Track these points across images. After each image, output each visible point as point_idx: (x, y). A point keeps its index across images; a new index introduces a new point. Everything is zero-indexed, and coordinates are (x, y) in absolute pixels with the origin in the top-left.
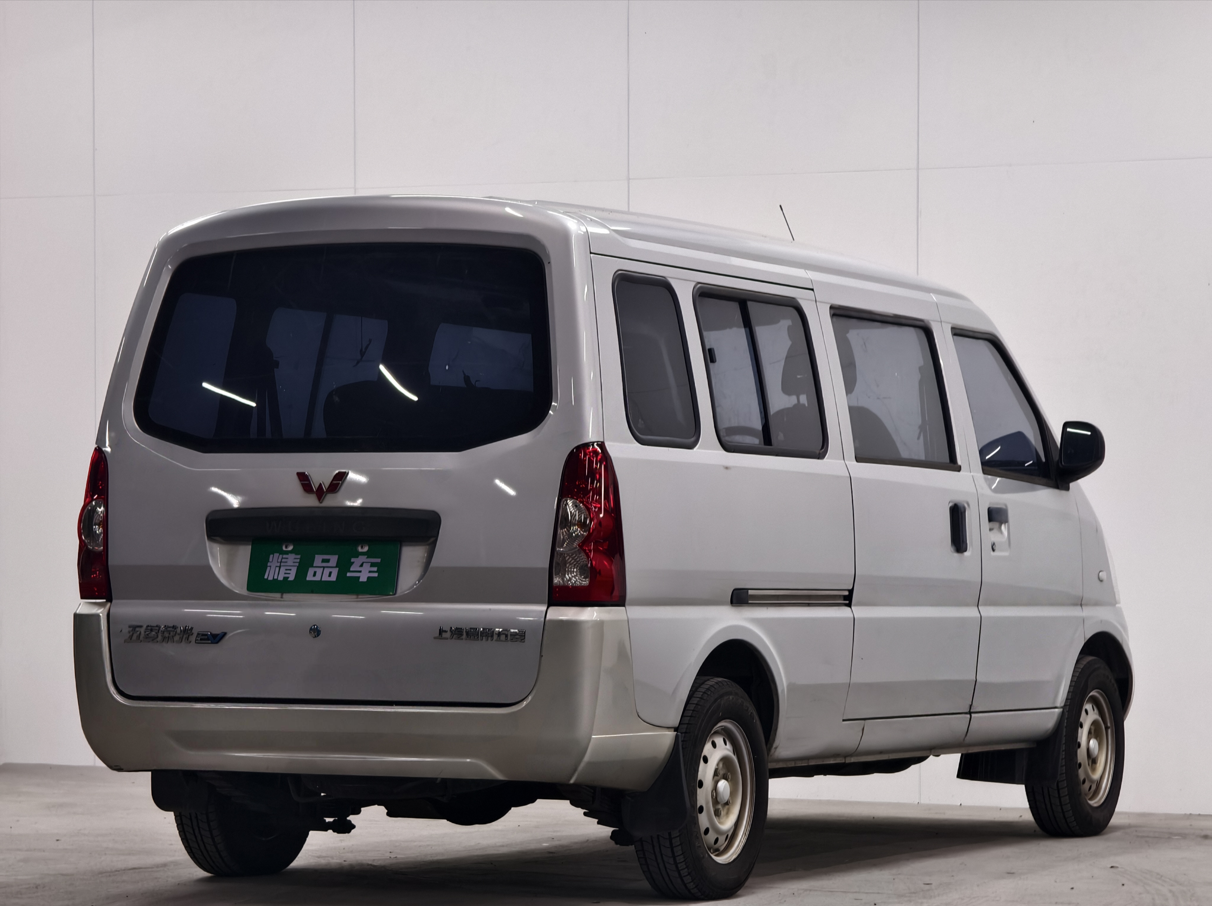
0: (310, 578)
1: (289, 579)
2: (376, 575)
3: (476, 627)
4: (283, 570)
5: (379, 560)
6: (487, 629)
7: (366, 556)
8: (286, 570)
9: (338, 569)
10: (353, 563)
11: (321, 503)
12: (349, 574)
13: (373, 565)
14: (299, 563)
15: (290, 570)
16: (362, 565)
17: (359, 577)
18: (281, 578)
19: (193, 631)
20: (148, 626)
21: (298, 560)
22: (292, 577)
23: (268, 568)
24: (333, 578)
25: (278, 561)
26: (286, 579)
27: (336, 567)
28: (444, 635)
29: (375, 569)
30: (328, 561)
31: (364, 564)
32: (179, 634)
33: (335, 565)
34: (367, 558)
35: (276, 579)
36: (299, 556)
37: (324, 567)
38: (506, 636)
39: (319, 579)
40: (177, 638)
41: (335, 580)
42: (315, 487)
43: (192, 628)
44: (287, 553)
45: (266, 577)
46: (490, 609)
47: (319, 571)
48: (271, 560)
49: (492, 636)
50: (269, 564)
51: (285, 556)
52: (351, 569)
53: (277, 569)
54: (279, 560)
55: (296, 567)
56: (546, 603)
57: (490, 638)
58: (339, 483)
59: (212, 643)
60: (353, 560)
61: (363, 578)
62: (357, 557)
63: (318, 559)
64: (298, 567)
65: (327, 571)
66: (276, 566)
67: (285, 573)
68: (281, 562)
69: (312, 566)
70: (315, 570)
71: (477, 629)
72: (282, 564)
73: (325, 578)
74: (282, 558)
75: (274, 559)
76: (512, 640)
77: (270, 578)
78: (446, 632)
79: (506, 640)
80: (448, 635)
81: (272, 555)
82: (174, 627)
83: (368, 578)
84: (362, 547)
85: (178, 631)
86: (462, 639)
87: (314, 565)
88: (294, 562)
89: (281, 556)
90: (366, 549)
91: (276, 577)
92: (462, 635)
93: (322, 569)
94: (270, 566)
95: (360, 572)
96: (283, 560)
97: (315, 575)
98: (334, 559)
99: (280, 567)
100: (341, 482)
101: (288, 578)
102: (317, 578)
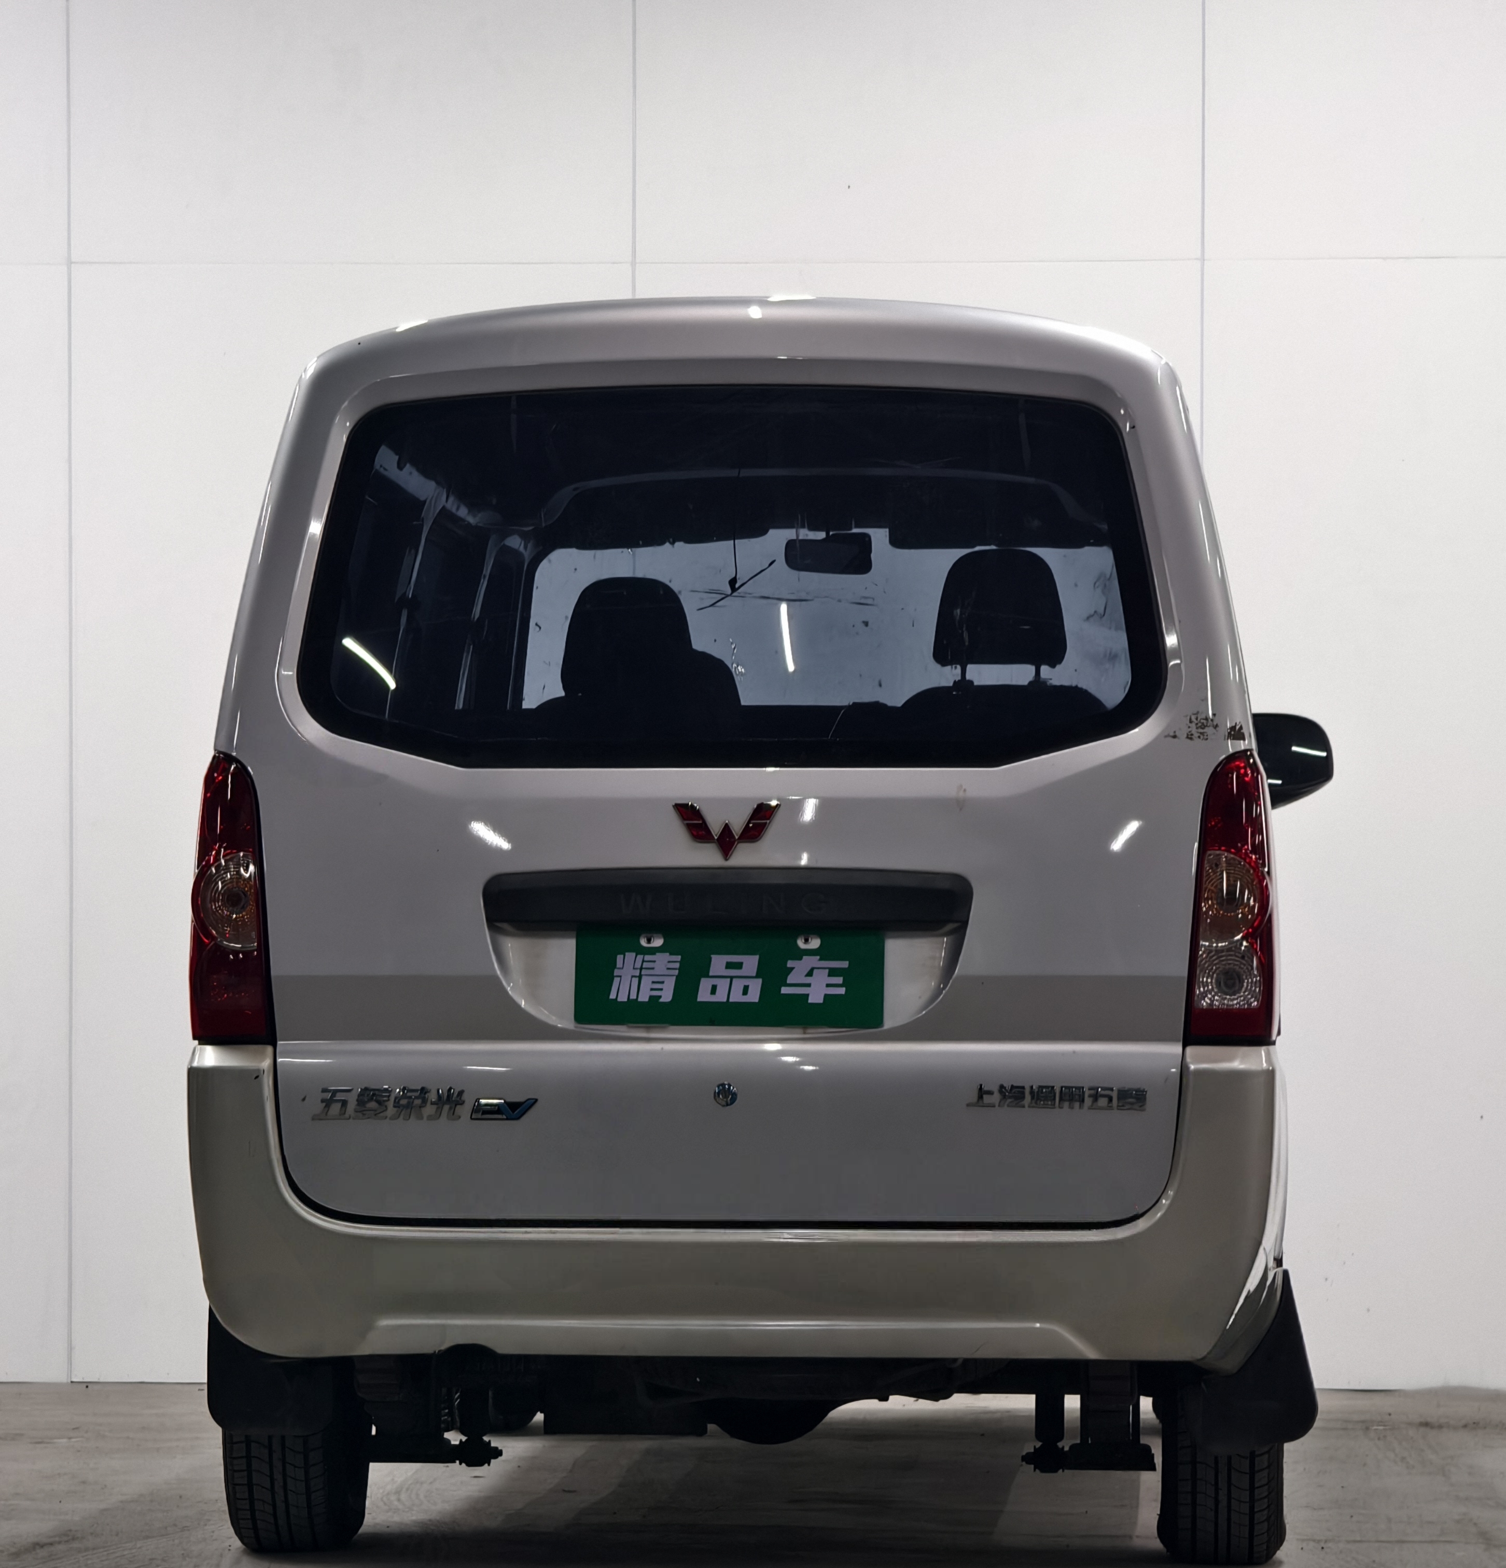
0: (704, 995)
1: (661, 1000)
2: (842, 991)
3: (1052, 1084)
4: (646, 982)
5: (845, 964)
6: (1072, 1087)
7: (818, 957)
8: (653, 982)
9: (760, 981)
10: (793, 968)
11: (726, 859)
12: (785, 990)
13: (833, 972)
14: (679, 969)
15: (663, 982)
16: (810, 974)
17: (808, 995)
18: (644, 998)
19: (465, 1097)
20: (366, 1089)
21: (677, 965)
22: (667, 996)
23: (616, 980)
24: (754, 996)
25: (636, 967)
26: (654, 999)
27: (757, 976)
28: (987, 1099)
29: (839, 980)
30: (739, 966)
31: (815, 971)
32: (432, 1103)
33: (754, 975)
34: (820, 959)
35: (633, 1000)
36: (679, 958)
37: (732, 978)
38: (1110, 1099)
39: (725, 1000)
40: (429, 1110)
41: (756, 1000)
42: (716, 829)
43: (461, 1093)
44: (653, 951)
45: (613, 996)
46: (1074, 1052)
47: (723, 985)
48: (619, 963)
49: (1082, 1101)
50: (616, 972)
51: (647, 958)
52: (788, 982)
53: (635, 981)
54: (638, 965)
55: (674, 978)
56: (1179, 1041)
57: (1077, 1105)
58: (766, 823)
59: (507, 1119)
60: (790, 964)
61: (816, 996)
62: (801, 959)
63: (718, 963)
64: (677, 977)
65: (738, 985)
66: (633, 976)
67: (652, 989)
68: (641, 969)
69: (707, 976)
70: (715, 984)
71: (1053, 1087)
72: (643, 972)
73: (737, 997)
74: (643, 961)
75: (627, 963)
76: (1119, 1108)
77: (623, 998)
78: (990, 1093)
79: (1110, 1108)
80: (996, 1098)
81: (622, 956)
82: (424, 1091)
83: (826, 996)
84: (806, 941)
85: (433, 1097)
86: (1024, 1107)
87: (711, 974)
88: (668, 969)
89: (640, 957)
90: (815, 943)
91: (633, 996)
92: (1023, 1098)
93: (729, 980)
94: (620, 977)
95: (809, 985)
96: (645, 965)
97: (714, 990)
98: (751, 963)
99: (640, 977)
100: (768, 821)
101: (660, 997)
102: (720, 996)
